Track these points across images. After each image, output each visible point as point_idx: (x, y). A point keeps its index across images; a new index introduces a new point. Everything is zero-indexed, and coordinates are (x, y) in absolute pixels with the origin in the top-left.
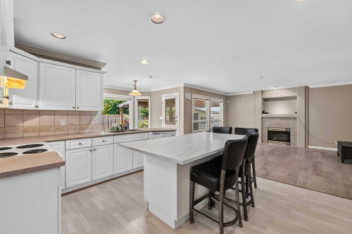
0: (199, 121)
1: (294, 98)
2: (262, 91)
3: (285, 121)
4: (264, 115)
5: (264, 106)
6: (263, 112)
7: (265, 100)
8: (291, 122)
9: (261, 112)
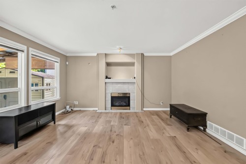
0: (45, 87)
1: (132, 64)
2: (106, 54)
3: (126, 86)
4: (108, 80)
5: (107, 71)
6: (107, 78)
7: (108, 64)
8: (131, 87)
9: (104, 77)
